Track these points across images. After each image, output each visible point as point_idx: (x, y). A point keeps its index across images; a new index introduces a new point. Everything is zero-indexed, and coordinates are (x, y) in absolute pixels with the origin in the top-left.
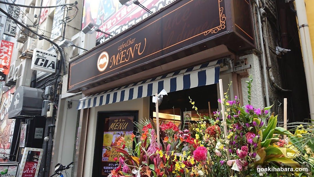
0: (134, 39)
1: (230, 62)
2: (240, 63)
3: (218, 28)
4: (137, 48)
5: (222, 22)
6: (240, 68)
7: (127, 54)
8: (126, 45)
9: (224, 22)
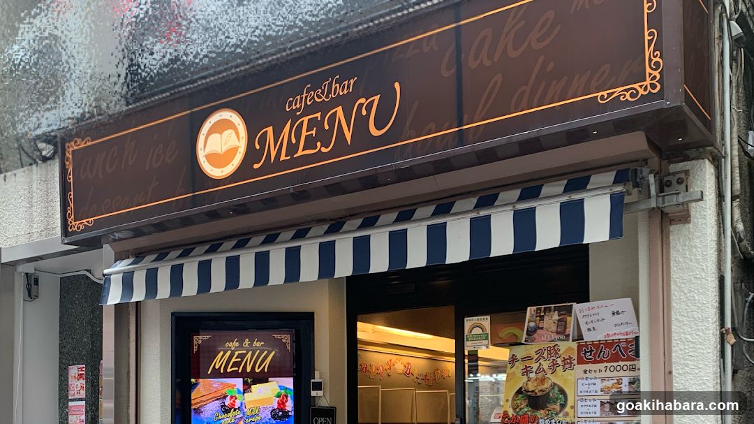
0: (352, 82)
1: (652, 179)
2: (674, 182)
3: (639, 89)
4: (364, 112)
5: (652, 72)
6: (674, 200)
7: (327, 127)
8: (319, 97)
9: (656, 73)
